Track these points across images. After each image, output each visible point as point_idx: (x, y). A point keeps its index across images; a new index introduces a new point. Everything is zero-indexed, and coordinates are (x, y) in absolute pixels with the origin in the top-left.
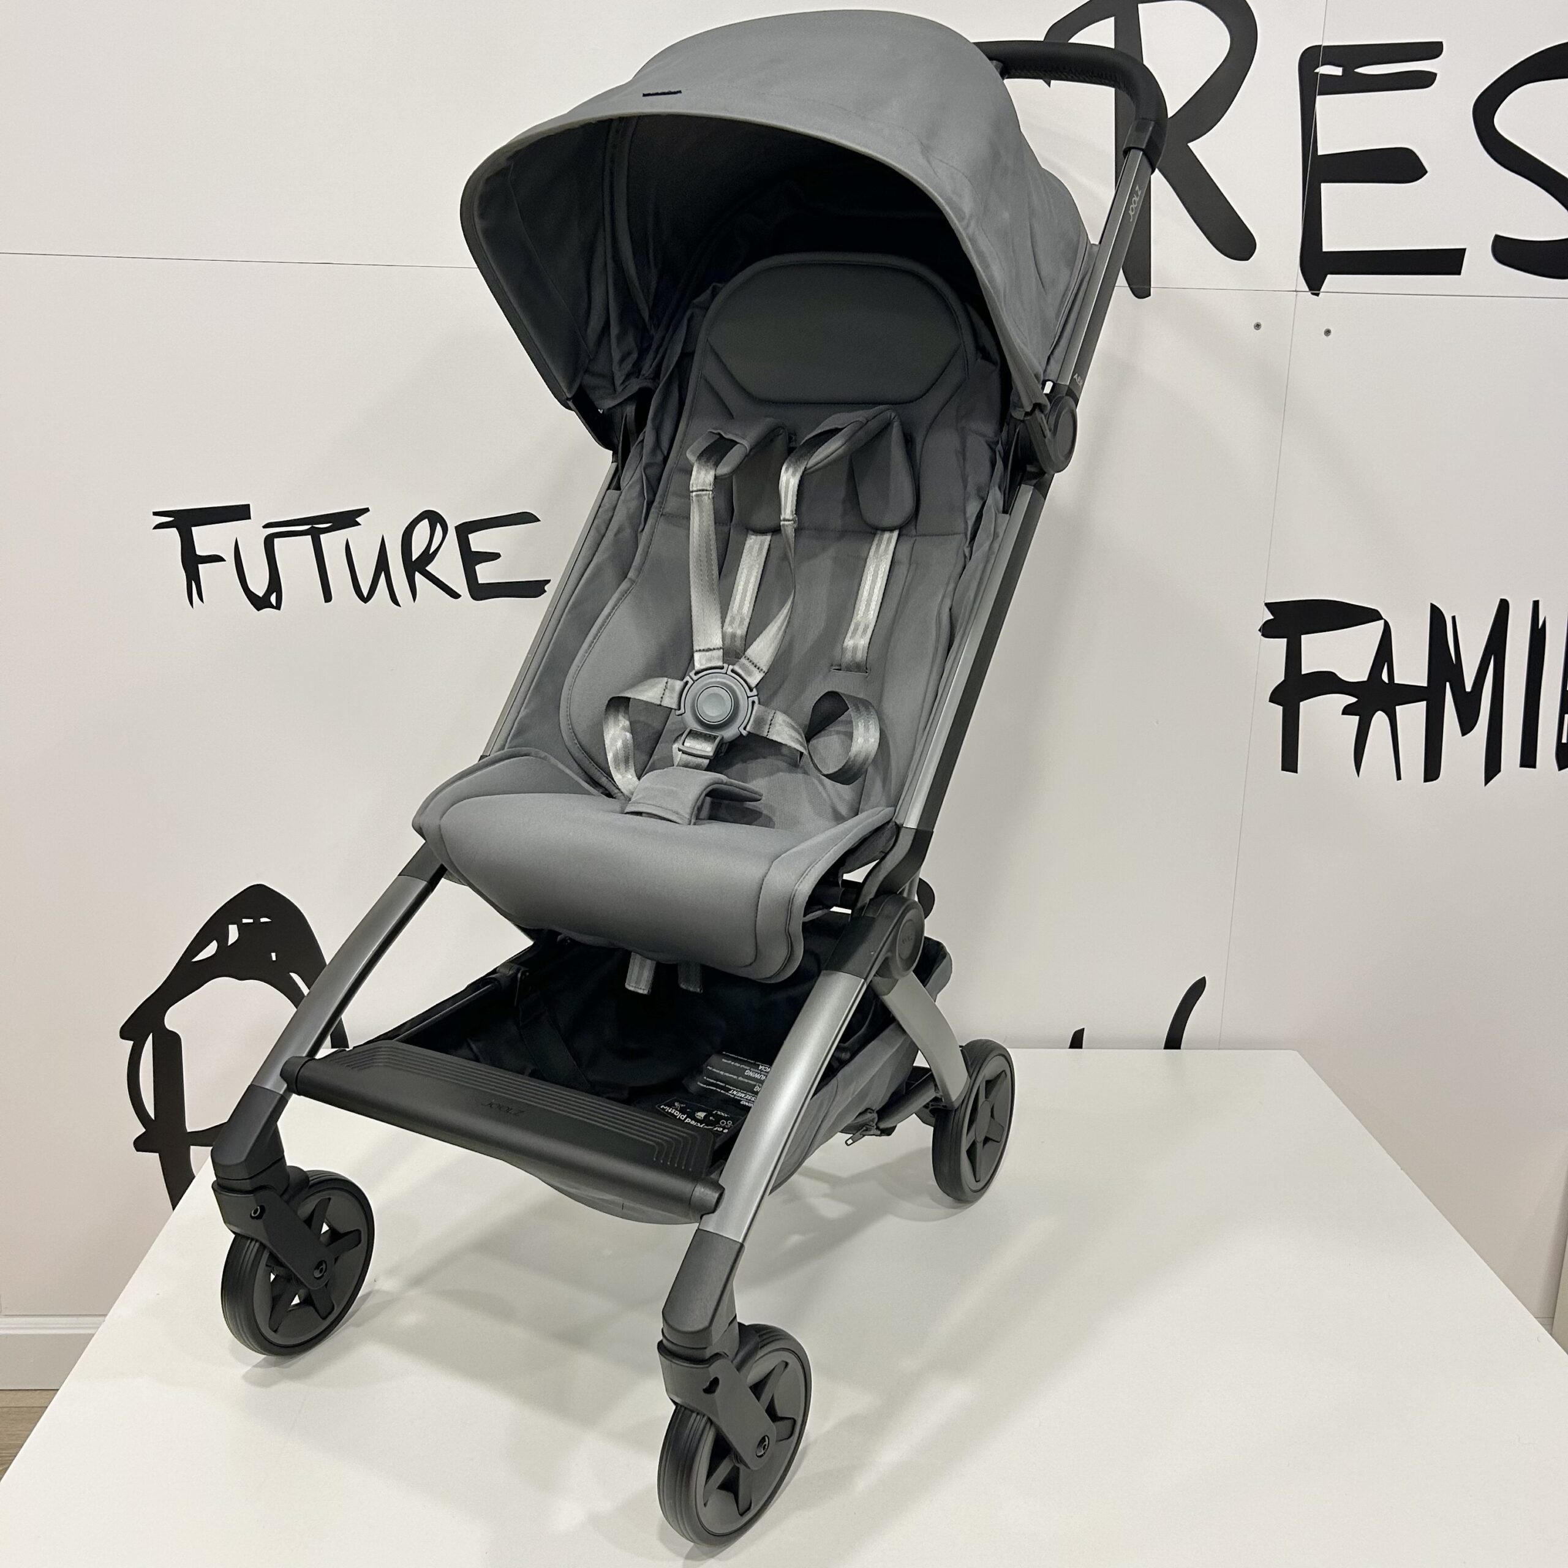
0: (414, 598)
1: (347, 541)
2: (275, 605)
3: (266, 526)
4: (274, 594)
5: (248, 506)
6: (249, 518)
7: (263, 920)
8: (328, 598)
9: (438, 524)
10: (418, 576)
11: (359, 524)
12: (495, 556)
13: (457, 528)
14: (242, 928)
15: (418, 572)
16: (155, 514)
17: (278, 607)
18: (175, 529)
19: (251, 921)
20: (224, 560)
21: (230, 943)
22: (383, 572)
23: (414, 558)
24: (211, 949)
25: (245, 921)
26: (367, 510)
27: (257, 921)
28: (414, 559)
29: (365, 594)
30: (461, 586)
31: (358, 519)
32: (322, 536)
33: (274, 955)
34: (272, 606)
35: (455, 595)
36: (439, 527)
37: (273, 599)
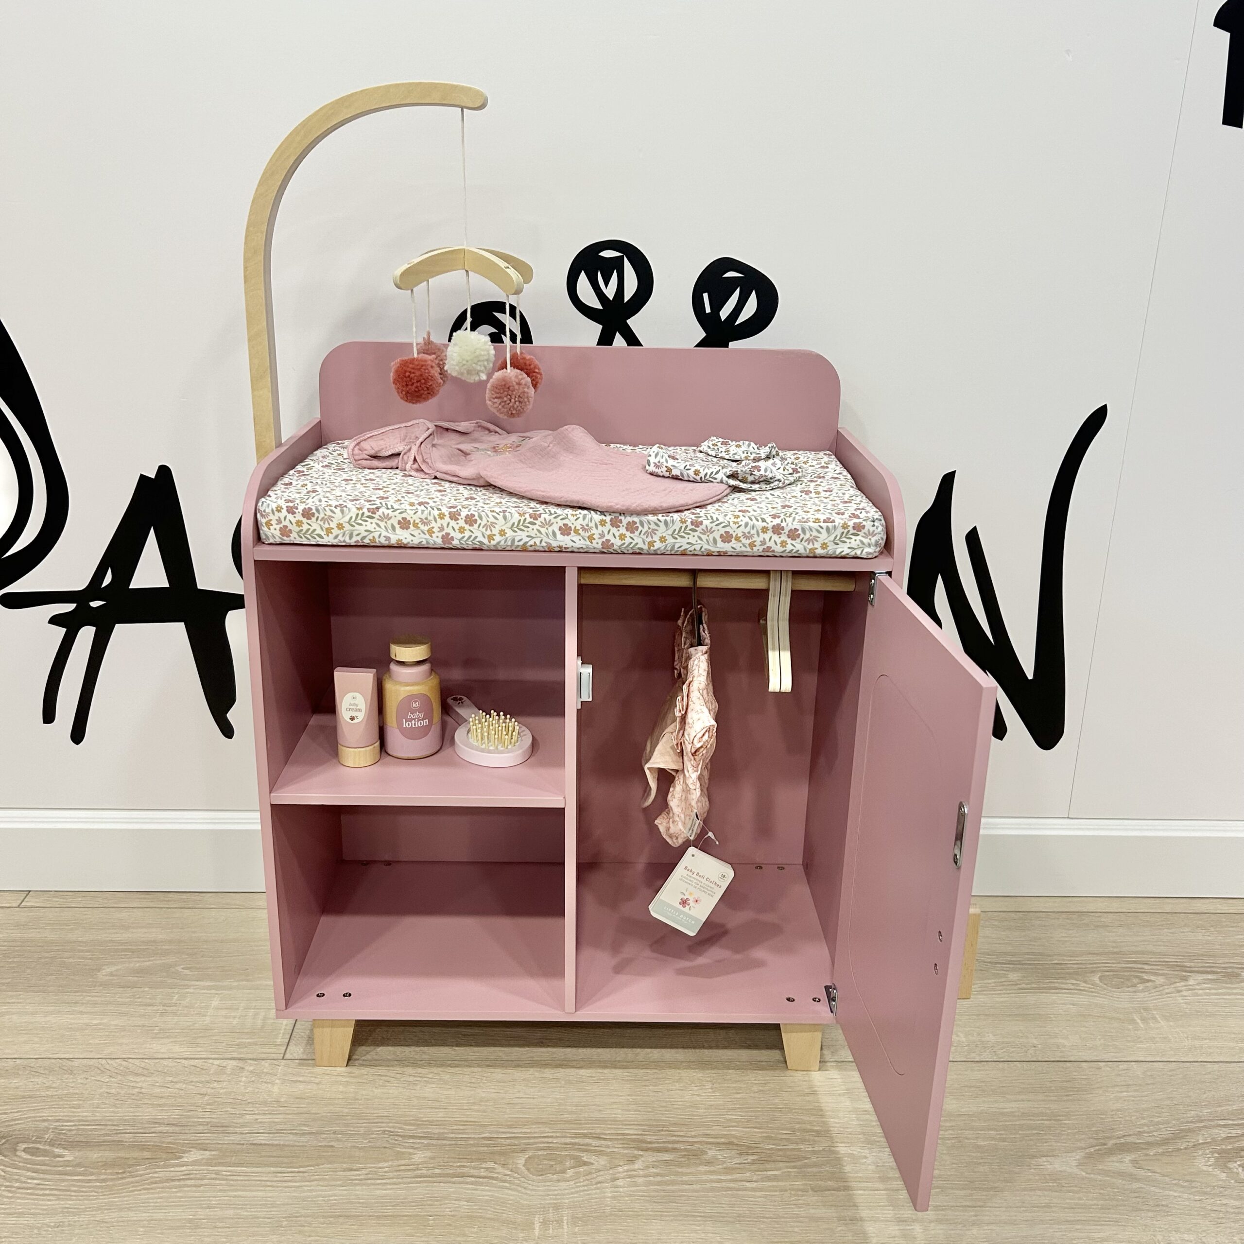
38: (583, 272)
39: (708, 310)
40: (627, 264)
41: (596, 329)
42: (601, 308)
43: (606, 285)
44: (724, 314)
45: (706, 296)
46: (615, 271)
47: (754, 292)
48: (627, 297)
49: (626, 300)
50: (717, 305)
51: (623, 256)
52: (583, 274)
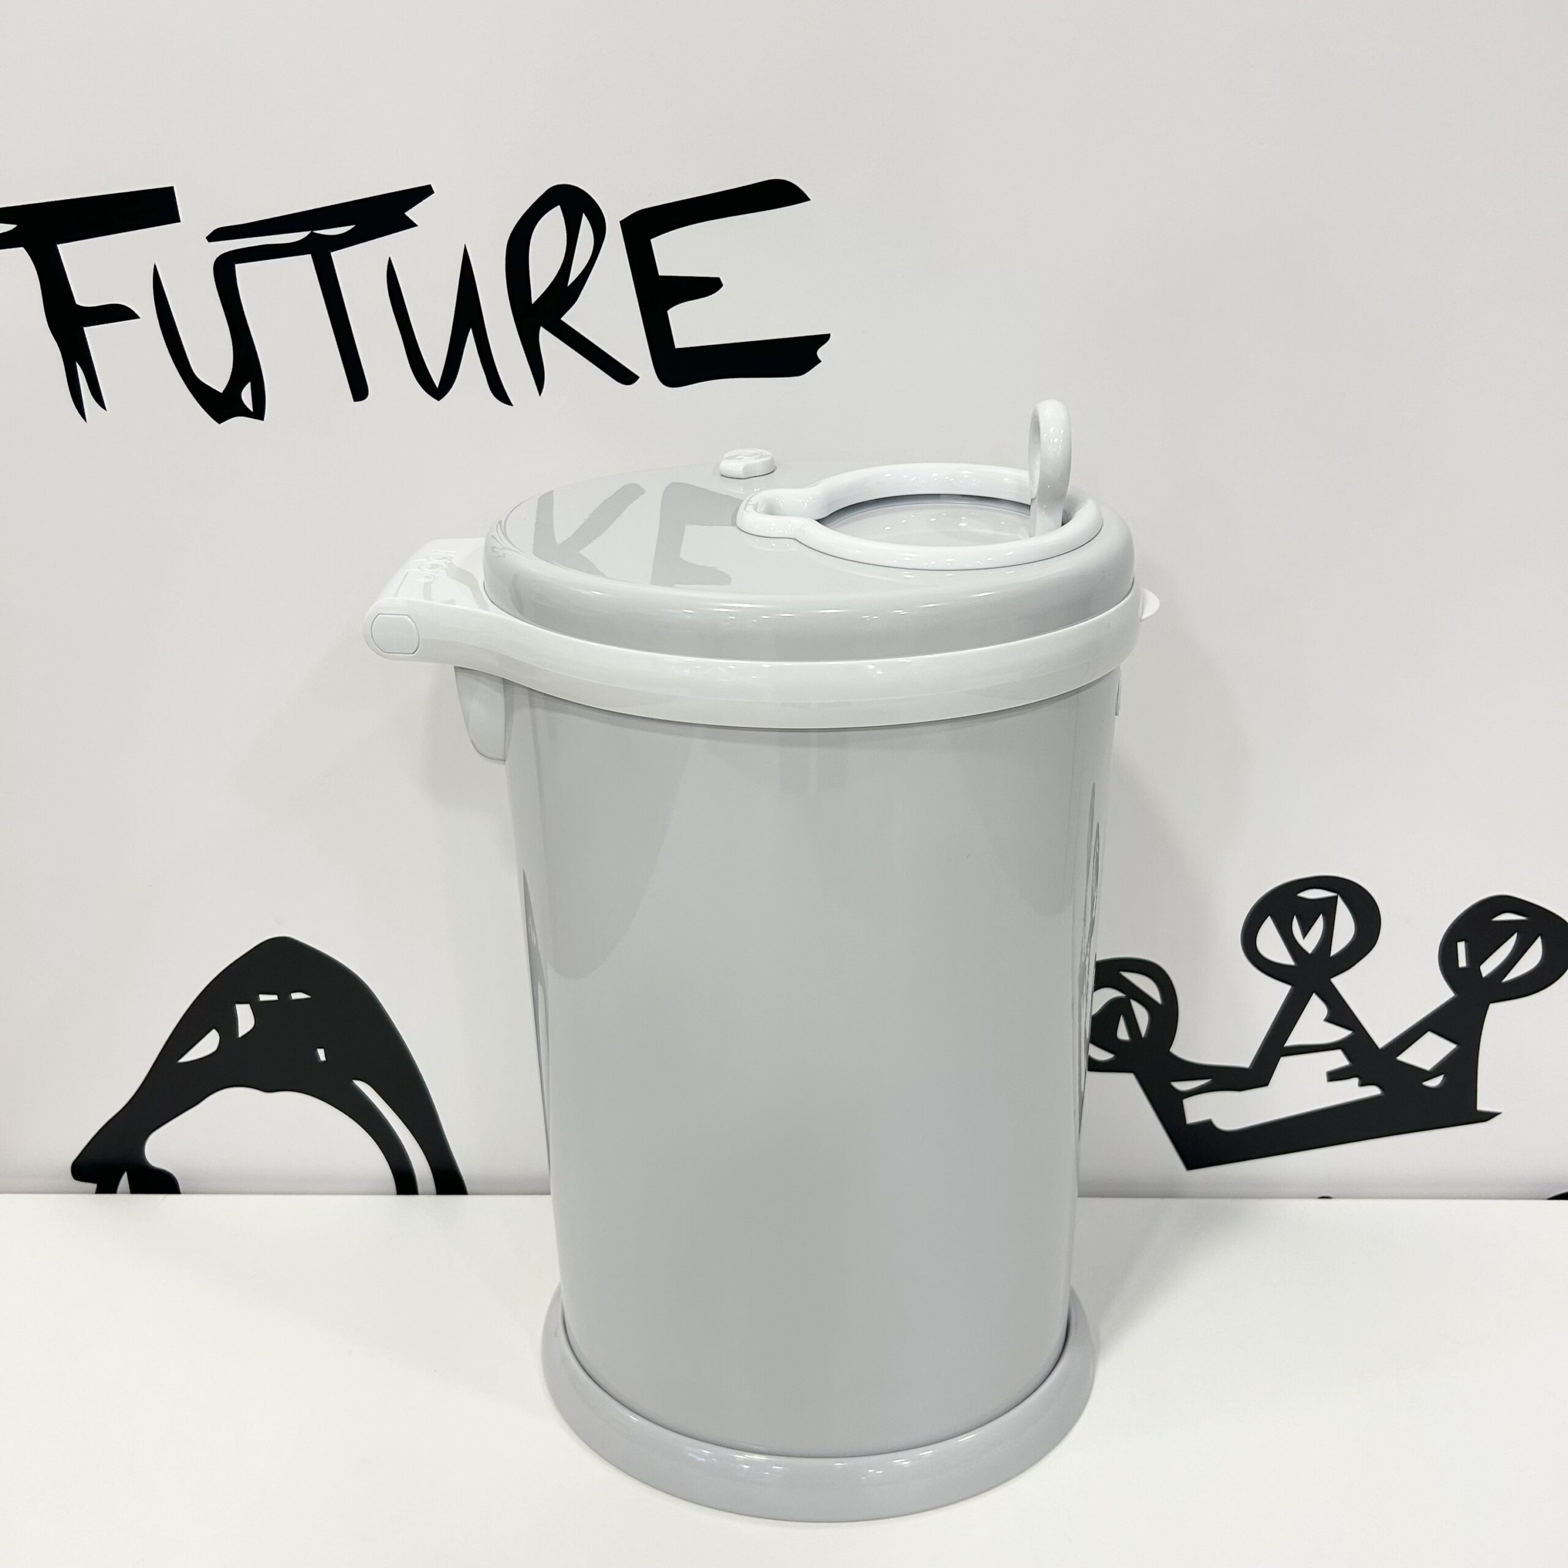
0: (540, 385)
1: (390, 261)
2: (252, 410)
3: (217, 235)
4: (249, 385)
5: (172, 188)
6: (176, 221)
8: (359, 389)
10: (546, 339)
11: (413, 225)
12: (708, 286)
13: (622, 222)
15: (545, 328)
17: (258, 413)
20: (133, 316)
22: (471, 333)
23: (535, 297)
26: (426, 191)
28: (534, 299)
29: (437, 381)
31: (408, 214)
32: (333, 254)
34: (244, 412)
35: (624, 376)
36: (585, 223)
37: (246, 396)
38: (1269, 918)
39: (1462, 963)
40: (1341, 906)
41: (1283, 990)
42: (1291, 962)
43: (1305, 933)
44: (1487, 968)
45: (1461, 947)
46: (1321, 917)
47: (1539, 941)
48: (1336, 948)
49: (1334, 952)
50: (1478, 956)
51: (1337, 897)
52: (1269, 921)
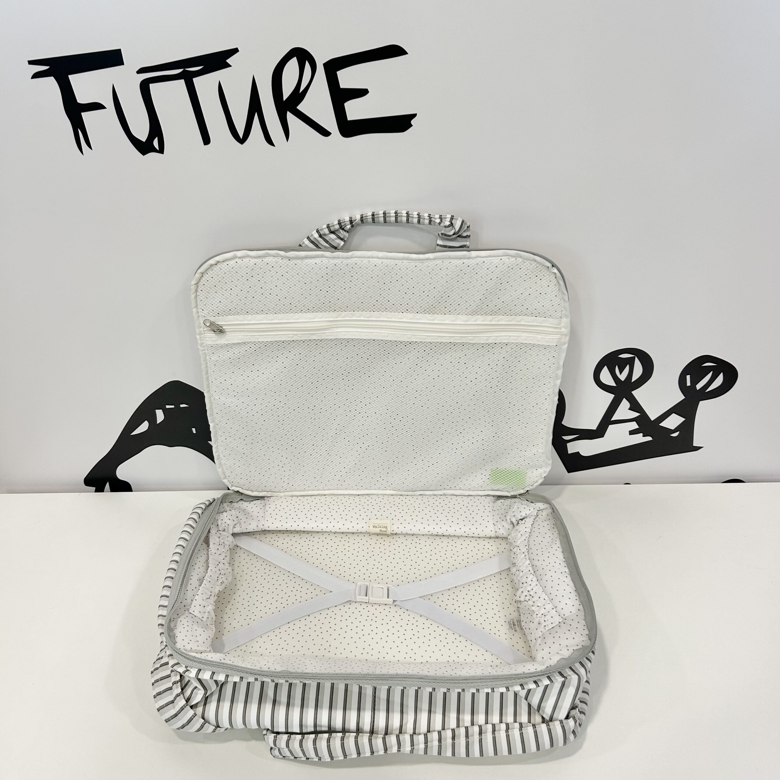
0: (287, 138)
1: (220, 83)
2: (158, 149)
3: (142, 71)
4: (157, 138)
5: (120, 50)
6: (122, 64)
7: (182, 406)
8: (206, 140)
9: (307, 62)
10: (290, 117)
11: (230, 66)
12: (363, 92)
13: (324, 64)
14: (165, 411)
15: (290, 112)
16: (31, 62)
17: (161, 150)
18: (52, 78)
19: (173, 407)
20: (103, 107)
21: (158, 422)
22: (256, 114)
24: (144, 427)
25: (168, 407)
26: (235, 51)
27: (177, 406)
28: (284, 99)
29: (241, 135)
30: (330, 123)
31: (228, 61)
32: (194, 79)
33: (194, 430)
34: (155, 150)
35: (325, 133)
36: (307, 65)
37: (156, 143)
38: (606, 367)
39: (689, 384)
40: (637, 360)
41: (610, 397)
42: (615, 385)
43: (621, 373)
44: (699, 386)
45: (688, 377)
46: (628, 366)
47: (722, 374)
48: (634, 378)
49: (633, 381)
50: (695, 382)
51: (634, 357)
